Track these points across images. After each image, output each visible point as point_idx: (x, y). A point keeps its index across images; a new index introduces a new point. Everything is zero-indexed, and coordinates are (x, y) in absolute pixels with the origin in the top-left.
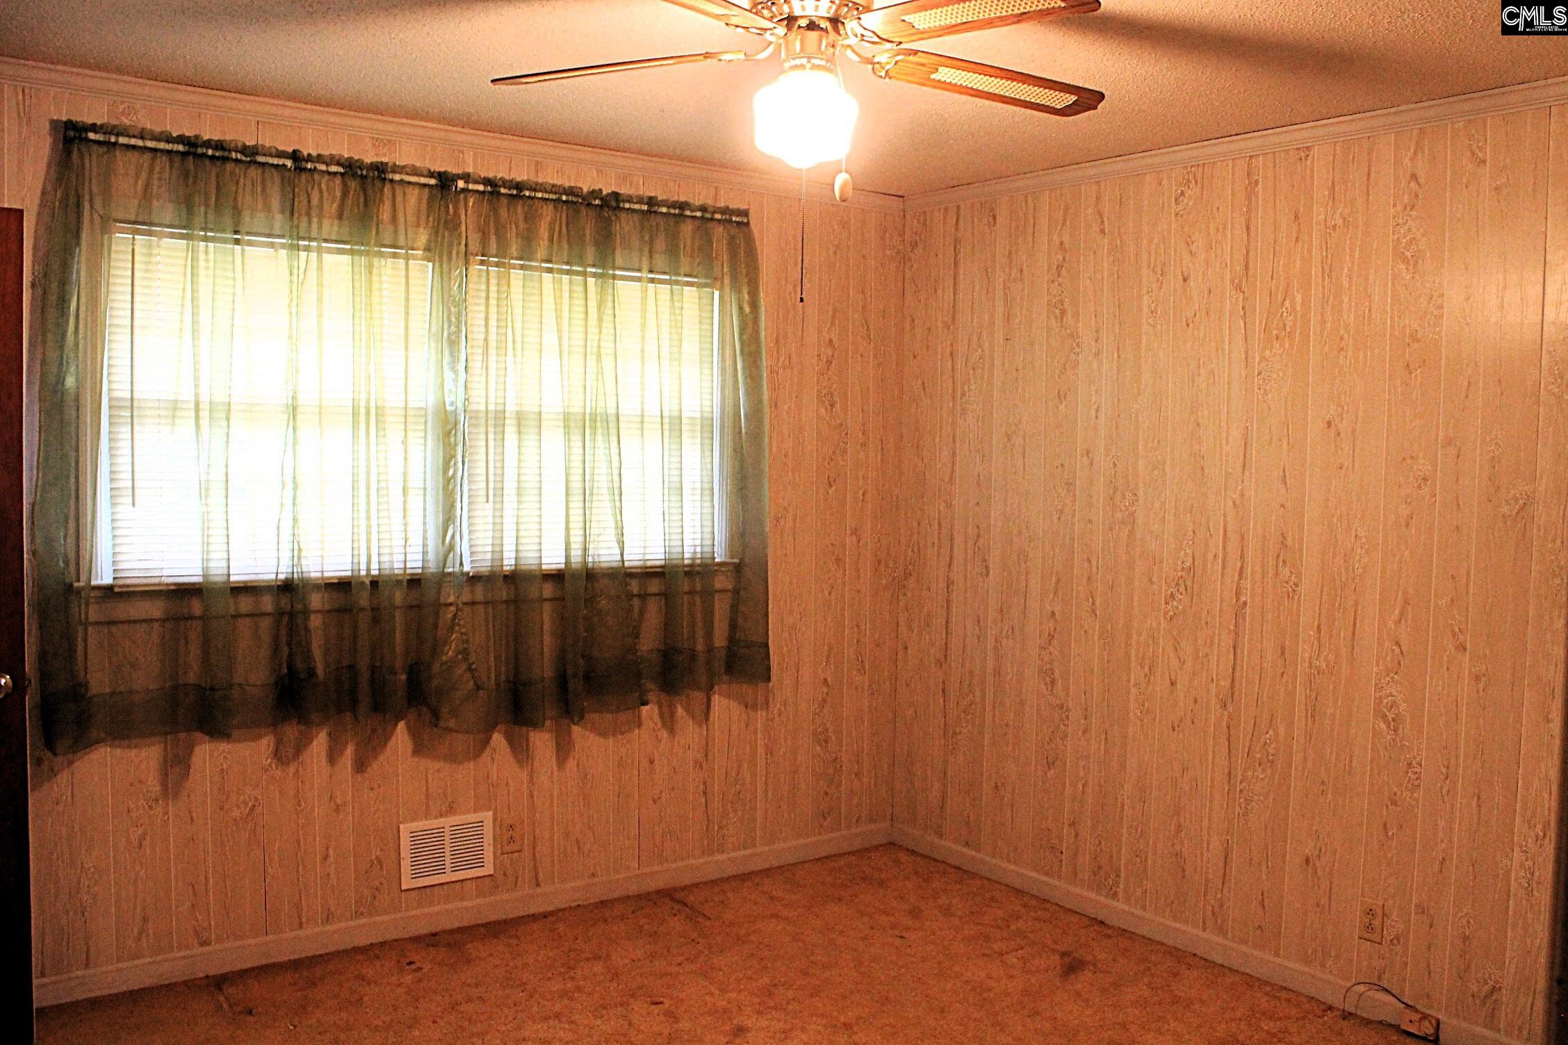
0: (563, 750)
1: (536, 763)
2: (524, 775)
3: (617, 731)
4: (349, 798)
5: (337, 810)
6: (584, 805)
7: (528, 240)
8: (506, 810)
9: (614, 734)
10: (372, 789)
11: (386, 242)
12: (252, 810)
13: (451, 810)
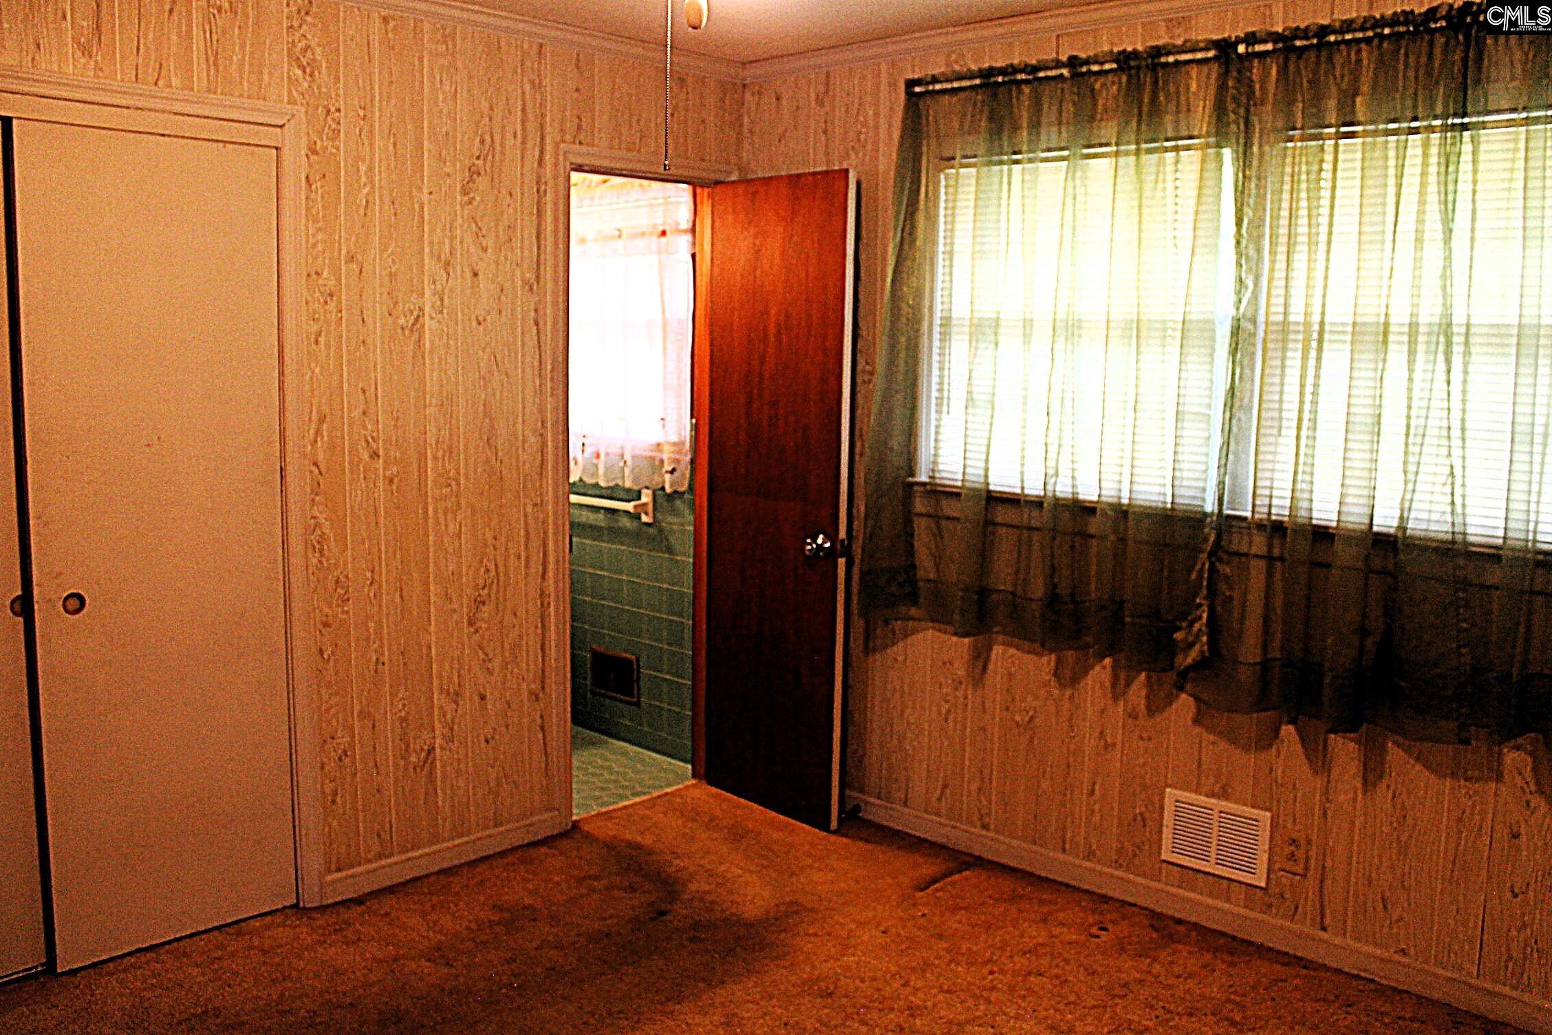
0: (1372, 772)
1: (1335, 775)
2: (1319, 783)
3: (1457, 772)
4: (1119, 738)
5: (1106, 746)
6: (1399, 855)
7: (1348, 99)
8: (1290, 820)
9: (1453, 775)
10: (1142, 738)
11: (1170, 135)
12: (1032, 718)
13: (1224, 795)
